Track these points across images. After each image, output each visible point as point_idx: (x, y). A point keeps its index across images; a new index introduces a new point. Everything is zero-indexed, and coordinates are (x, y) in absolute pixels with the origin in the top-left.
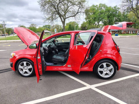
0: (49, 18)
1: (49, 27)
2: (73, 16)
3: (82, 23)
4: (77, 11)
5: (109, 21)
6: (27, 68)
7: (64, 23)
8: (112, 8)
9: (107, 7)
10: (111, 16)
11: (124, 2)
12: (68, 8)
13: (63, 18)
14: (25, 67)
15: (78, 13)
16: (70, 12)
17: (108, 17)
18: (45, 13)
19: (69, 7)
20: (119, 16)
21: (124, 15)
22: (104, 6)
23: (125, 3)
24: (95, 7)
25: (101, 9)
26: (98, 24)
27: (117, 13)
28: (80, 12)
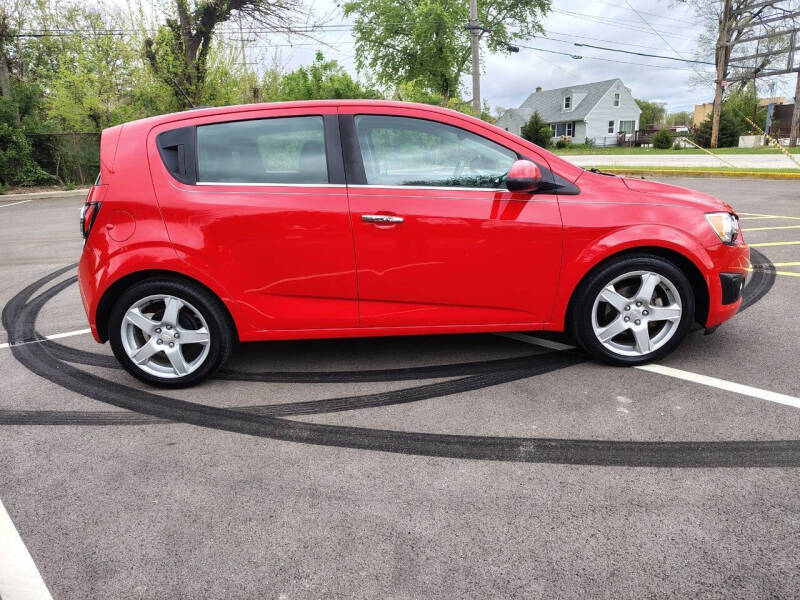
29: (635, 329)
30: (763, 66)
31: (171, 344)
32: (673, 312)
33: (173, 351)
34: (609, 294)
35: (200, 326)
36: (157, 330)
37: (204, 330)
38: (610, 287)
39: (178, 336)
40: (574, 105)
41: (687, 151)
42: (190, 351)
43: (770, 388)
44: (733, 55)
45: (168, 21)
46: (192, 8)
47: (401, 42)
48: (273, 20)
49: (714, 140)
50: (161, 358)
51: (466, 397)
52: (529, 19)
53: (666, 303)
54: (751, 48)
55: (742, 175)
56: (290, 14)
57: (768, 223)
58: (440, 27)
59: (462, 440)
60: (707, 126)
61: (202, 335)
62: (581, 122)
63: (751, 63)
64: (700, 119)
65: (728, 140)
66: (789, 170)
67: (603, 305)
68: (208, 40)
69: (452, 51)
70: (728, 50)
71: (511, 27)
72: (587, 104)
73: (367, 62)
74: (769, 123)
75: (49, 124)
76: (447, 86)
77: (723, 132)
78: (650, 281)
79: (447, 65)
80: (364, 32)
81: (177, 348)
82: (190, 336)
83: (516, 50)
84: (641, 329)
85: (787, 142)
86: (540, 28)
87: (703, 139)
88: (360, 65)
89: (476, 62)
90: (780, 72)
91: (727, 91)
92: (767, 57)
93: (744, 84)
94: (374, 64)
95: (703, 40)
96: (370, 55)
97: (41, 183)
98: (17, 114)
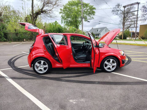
29: (110, 67)
30: (130, 26)
31: (42, 68)
32: (115, 64)
33: (42, 69)
34: (106, 62)
35: (46, 65)
36: (40, 66)
37: (47, 65)
38: (106, 61)
39: (43, 66)
40: (99, 31)
41: (118, 40)
42: (45, 69)
43: (130, 76)
44: (125, 24)
45: (30, 14)
46: (34, 12)
47: (69, 19)
48: (48, 15)
49: (122, 38)
50: (41, 70)
51: (87, 76)
52: (91, 16)
53: (114, 63)
54: (128, 23)
55: (127, 44)
56: (51, 14)
57: (131, 52)
58: (76, 17)
59: (88, 82)
60: (121, 35)
61: (47, 66)
62: (100, 34)
63: (128, 26)
64: (120, 34)
65: (125, 38)
66: (134, 44)
67: (105, 64)
68: (36, 18)
69: (78, 21)
70: (124, 23)
71: (88, 17)
72: (101, 31)
73: (63, 22)
74: (131, 36)
75: (7, 31)
76: (77, 27)
77: (124, 37)
78: (111, 60)
79: (77, 23)
80: (63, 17)
81: (43, 68)
82: (45, 66)
83: (89, 22)
84: (111, 67)
85: (134, 38)
86: (93, 18)
87: (120, 38)
88: (62, 23)
89: (82, 23)
90: (133, 27)
91: (125, 30)
92: (131, 25)
93: (127, 28)
94: (64, 23)
95: (120, 21)
96: (64, 21)
97: (5, 41)
98: (2, 29)
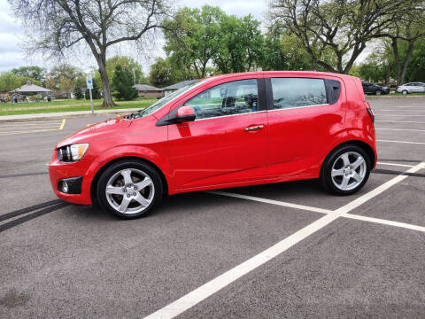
0: (47, 41)
1: (35, 76)
2: (132, 38)
3: (155, 63)
4: (145, 23)
5: (233, 58)
6: (136, 188)
7: (101, 58)
8: (238, 21)
9: (225, 18)
10: (237, 45)
11: (274, 7)
12: (111, 12)
13: (98, 43)
14: (128, 188)
15: (146, 29)
16: (119, 23)
17: (231, 47)
18: (30, 22)
19: (115, 7)
20: (258, 46)
21: (270, 44)
22: (217, 12)
23: (276, 9)
24: (192, 13)
25: (210, 20)
26: (204, 65)
27: (251, 34)
28: (154, 26)
